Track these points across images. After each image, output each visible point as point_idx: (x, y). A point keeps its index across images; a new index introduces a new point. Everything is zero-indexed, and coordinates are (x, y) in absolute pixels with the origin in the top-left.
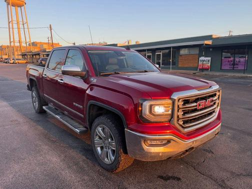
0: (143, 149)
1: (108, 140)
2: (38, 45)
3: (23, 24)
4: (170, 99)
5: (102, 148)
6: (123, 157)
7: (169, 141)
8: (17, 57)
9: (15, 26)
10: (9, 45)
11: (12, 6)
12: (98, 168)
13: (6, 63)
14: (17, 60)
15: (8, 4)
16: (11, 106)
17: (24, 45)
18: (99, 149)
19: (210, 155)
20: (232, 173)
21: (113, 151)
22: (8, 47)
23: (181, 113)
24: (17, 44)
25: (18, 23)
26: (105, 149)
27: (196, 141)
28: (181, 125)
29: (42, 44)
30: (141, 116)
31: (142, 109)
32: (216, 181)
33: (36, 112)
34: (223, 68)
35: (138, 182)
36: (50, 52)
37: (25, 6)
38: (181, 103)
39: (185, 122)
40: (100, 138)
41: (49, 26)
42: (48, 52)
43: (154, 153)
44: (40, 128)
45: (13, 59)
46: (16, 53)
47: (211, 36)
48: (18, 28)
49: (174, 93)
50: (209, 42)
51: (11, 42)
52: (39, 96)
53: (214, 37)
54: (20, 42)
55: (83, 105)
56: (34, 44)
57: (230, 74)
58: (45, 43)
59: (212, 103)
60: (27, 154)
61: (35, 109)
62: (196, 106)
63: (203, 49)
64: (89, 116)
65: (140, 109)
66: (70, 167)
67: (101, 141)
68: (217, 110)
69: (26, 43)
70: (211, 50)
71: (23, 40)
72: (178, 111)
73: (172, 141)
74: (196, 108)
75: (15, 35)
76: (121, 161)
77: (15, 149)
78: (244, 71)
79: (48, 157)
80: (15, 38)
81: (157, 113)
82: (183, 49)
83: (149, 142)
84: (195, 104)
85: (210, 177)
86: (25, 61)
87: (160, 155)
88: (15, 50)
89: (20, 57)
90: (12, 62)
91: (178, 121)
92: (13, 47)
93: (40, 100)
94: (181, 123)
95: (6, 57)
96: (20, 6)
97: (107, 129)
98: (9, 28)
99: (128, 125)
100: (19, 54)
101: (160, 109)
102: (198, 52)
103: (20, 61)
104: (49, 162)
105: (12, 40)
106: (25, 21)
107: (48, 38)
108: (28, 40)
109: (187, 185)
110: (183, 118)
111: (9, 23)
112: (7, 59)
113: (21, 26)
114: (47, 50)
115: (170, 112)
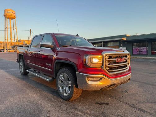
0: (87, 83)
1: (66, 82)
2: (22, 42)
3: (14, 29)
4: (101, 55)
5: (63, 87)
6: (75, 90)
7: (101, 78)
8: (8, 48)
9: (9, 30)
10: (4, 41)
11: (8, 19)
12: (60, 99)
13: (2, 52)
14: (9, 50)
15: (6, 18)
16: (6, 72)
17: (13, 41)
18: (61, 88)
19: (126, 94)
20: (139, 101)
21: (70, 87)
22: (3, 42)
23: (107, 63)
24: (9, 41)
25: (10, 29)
26: (64, 88)
27: (116, 80)
28: (107, 70)
29: (24, 41)
30: (86, 64)
31: (86, 60)
32: (129, 105)
33: (22, 74)
34: (133, 54)
35: (84, 105)
36: (29, 45)
37: (16, 19)
38: (107, 57)
39: (110, 69)
40: (62, 81)
41: (30, 30)
42: (28, 45)
43: (93, 85)
44: (24, 82)
45: (6, 50)
46: (8, 46)
47: (126, 35)
48: (11, 31)
49: (103, 52)
50: (125, 39)
51: (5, 40)
52: (24, 64)
53: (127, 36)
54: (11, 39)
55: (52, 64)
56: (20, 41)
57: (138, 57)
58: (26, 41)
59: (125, 61)
60: (17, 93)
61: (21, 72)
62: (116, 60)
63: (121, 43)
64: (55, 69)
65: (85, 60)
66: (43, 99)
67: (62, 83)
68: (129, 66)
69: (15, 40)
70: (126, 43)
71: (13, 38)
72: (106, 62)
73: (103, 78)
74: (116, 61)
75: (8, 35)
76: (74, 92)
77: (10, 91)
78: (146, 55)
79: (30, 95)
80: (8, 37)
81: (94, 62)
82: (110, 43)
83: (90, 79)
84: (115, 59)
85: (126, 103)
86: (14, 51)
87: (97, 86)
88: (8, 44)
89: (11, 48)
90: (5, 51)
91: (106, 67)
92: (6, 43)
93: (25, 67)
94: (108, 69)
95: (2, 48)
96: (13, 19)
97: (66, 75)
98: (5, 31)
99: (78, 69)
100: (10, 46)
101: (96, 60)
102: (118, 45)
103: (10, 51)
104: (30, 97)
105: (6, 38)
106: (15, 27)
107: (29, 37)
108: (16, 38)
109: (113, 107)
110: (109, 66)
111: (5, 28)
112: (2, 49)
113: (12, 30)
114: (27, 44)
115: (101, 62)
